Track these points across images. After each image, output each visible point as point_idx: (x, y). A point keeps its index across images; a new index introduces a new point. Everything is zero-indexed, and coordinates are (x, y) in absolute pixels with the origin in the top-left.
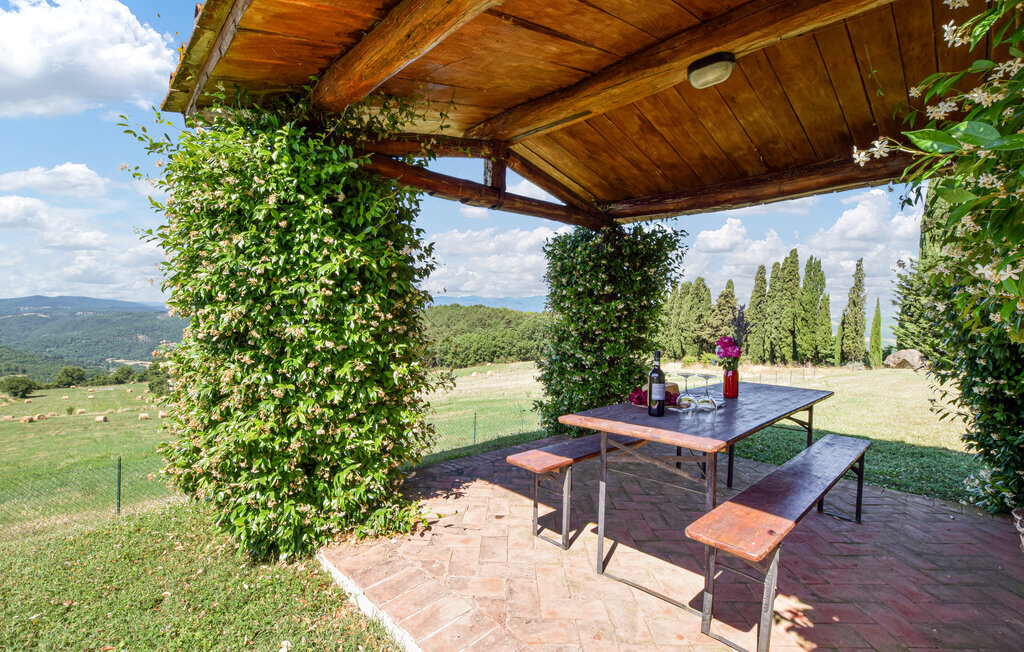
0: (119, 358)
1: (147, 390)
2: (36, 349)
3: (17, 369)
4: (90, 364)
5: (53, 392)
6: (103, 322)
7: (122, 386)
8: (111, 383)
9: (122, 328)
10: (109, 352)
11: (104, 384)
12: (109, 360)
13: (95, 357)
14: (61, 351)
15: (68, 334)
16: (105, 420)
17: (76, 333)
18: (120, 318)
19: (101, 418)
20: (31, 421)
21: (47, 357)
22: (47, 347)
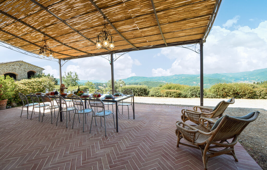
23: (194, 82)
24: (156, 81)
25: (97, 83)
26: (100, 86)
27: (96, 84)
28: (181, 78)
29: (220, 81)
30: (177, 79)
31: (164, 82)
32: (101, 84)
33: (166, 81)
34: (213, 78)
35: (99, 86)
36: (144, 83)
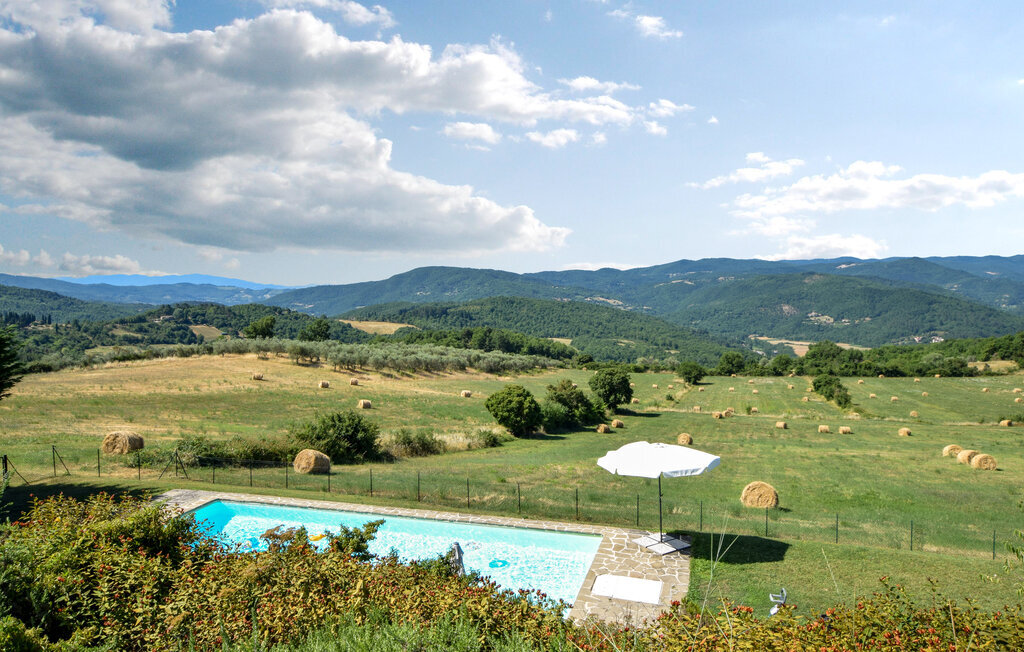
0: (761, 336)
1: (811, 388)
2: (684, 322)
3: (671, 345)
4: (733, 341)
5: (716, 380)
6: (745, 288)
7: (781, 378)
8: (769, 375)
9: (765, 296)
10: (753, 329)
11: (762, 375)
12: (752, 337)
13: (738, 332)
14: (705, 324)
15: (712, 303)
16: (785, 427)
17: (718, 303)
18: (763, 282)
19: (780, 424)
20: (721, 417)
21: (694, 331)
22: (693, 319)
23: (786, 308)
24: (568, 296)
25: (186, 305)
26: (203, 322)
27: (177, 311)
28: (715, 280)
29: (930, 304)
30: (690, 289)
31: (611, 301)
32: (211, 310)
33: (627, 300)
34: (892, 288)
35: (196, 323)
36: (489, 307)
